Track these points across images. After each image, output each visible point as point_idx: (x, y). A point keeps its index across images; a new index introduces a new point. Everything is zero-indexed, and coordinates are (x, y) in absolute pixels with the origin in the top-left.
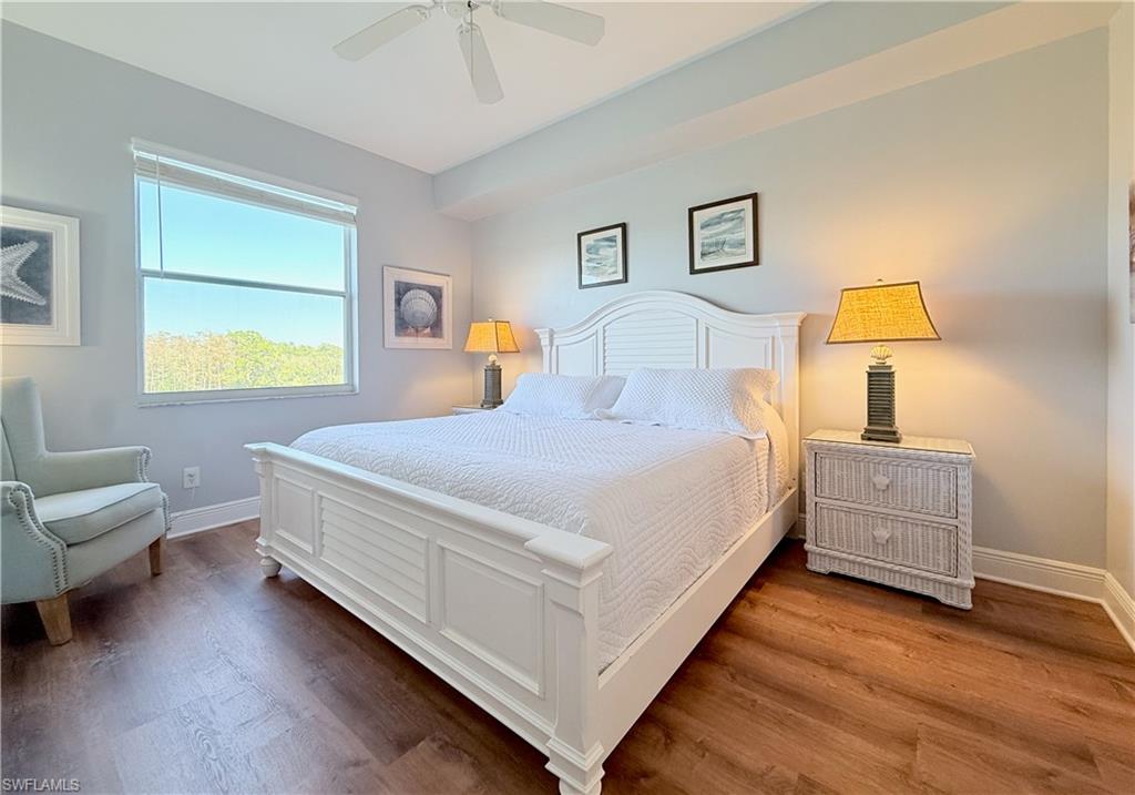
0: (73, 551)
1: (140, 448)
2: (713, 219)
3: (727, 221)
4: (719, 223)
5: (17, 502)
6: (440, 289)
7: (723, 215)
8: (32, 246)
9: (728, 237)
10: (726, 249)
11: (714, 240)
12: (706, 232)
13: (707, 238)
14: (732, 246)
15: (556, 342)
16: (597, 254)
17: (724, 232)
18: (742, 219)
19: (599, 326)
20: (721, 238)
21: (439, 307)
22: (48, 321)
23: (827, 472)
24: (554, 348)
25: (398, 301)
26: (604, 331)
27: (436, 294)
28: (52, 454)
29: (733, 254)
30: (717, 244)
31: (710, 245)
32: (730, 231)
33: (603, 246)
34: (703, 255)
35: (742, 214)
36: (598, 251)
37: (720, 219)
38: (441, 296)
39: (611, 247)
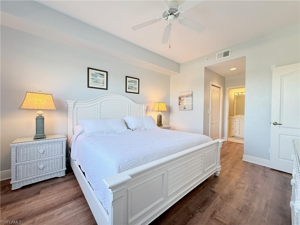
3: (133, 82)
4: (132, 82)
11: (131, 86)
12: (129, 83)
13: (129, 85)
14: (134, 88)
15: (76, 106)
16: (96, 78)
19: (98, 102)
20: (133, 86)
24: (75, 109)
26: (100, 104)
29: (134, 90)
33: (98, 75)
34: (129, 88)
35: (136, 82)
36: (96, 76)
39: (103, 77)
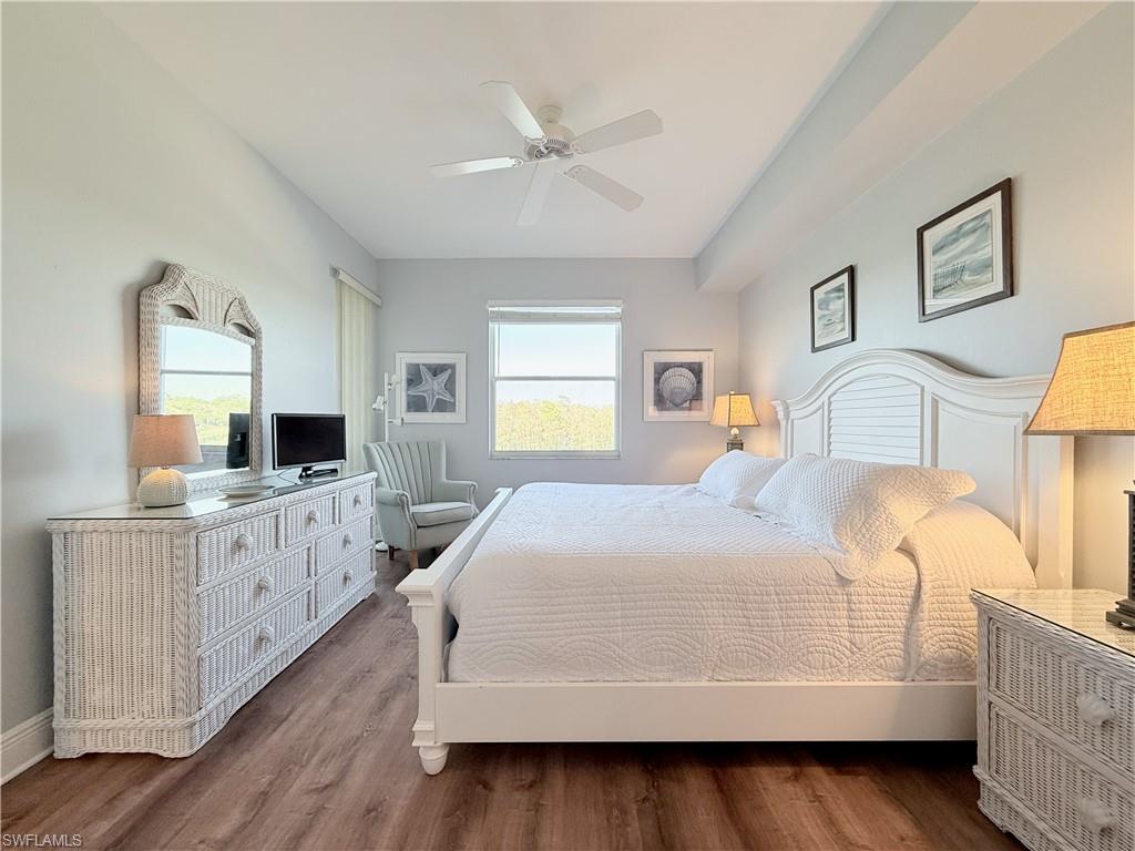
0: (420, 530)
1: (471, 483)
2: (947, 237)
3: (967, 234)
4: (956, 240)
5: (402, 501)
6: (700, 365)
7: (960, 227)
8: (449, 371)
9: (967, 259)
10: (966, 278)
11: (950, 268)
12: (942, 257)
13: (940, 267)
14: (973, 272)
15: (792, 417)
16: (827, 309)
17: (963, 253)
18: (988, 227)
19: (825, 398)
20: (960, 262)
21: (699, 382)
22: (454, 411)
23: (1008, 657)
24: (789, 423)
25: (657, 381)
26: (830, 403)
27: (696, 370)
28: (450, 481)
29: (977, 284)
30: (953, 273)
31: (945, 276)
32: (971, 249)
33: (833, 299)
34: (936, 291)
35: (987, 219)
36: (828, 305)
37: (958, 234)
38: (701, 371)
39: (838, 298)
